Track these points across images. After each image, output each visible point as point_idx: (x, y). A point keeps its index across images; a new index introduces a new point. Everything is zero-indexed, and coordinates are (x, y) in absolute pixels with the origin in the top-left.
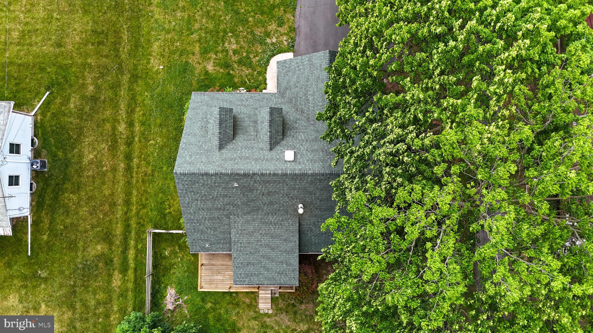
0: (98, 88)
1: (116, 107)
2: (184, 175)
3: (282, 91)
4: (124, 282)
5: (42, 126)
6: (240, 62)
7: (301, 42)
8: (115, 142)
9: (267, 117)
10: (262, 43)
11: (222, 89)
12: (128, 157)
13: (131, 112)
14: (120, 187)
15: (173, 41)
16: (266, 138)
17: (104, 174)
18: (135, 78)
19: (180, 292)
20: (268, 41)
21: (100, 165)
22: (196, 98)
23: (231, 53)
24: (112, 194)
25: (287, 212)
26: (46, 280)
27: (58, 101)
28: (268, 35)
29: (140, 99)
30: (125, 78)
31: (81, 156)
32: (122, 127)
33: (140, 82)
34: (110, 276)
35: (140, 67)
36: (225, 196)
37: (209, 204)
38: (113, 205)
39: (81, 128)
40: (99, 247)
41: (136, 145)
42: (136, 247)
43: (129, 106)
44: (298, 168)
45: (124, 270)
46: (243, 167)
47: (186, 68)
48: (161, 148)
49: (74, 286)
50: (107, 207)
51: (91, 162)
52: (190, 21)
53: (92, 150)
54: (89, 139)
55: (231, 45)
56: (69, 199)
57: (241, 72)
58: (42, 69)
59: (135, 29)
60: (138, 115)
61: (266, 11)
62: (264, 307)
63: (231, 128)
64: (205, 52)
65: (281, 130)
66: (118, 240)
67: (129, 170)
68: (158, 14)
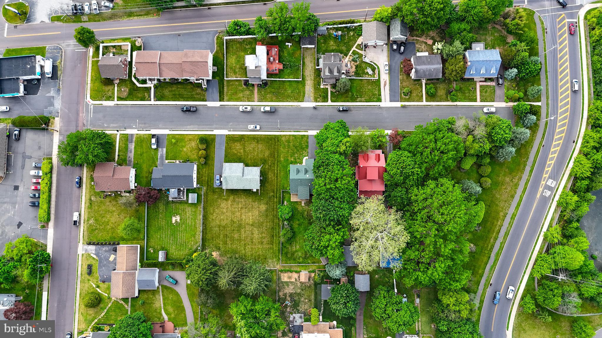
0: (271, 164)
1: (275, 167)
2: (291, 179)
3: (306, 164)
4: (277, 200)
5: (262, 171)
7: (309, 155)
8: (274, 174)
9: (304, 169)
10: (302, 155)
11: (295, 164)
12: (277, 177)
13: (277, 168)
15: (285, 155)
16: (304, 173)
17: (273, 180)
18: (278, 162)
19: (287, 202)
21: (272, 178)
22: (291, 165)
23: (296, 157)
24: (274, 184)
25: (307, 186)
26: (262, 200)
27: (264, 166)
28: (303, 153)
29: (279, 166)
30: (276, 162)
31: (268, 177)
32: (276, 171)
34: (274, 199)
35: (279, 160)
36: (297, 183)
37: (295, 184)
39: (268, 171)
40: (272, 194)
41: (278, 174)
42: (279, 194)
44: (309, 178)
45: (277, 198)
46: (300, 178)
47: (288, 160)
48: (283, 175)
49: (268, 201)
50: (273, 186)
51: (270, 178)
52: (288, 151)
53: (270, 175)
54: (270, 173)
55: (296, 155)
56: (267, 185)
57: (298, 160)
58: (261, 160)
59: (278, 152)
60: (278, 169)
61: (303, 149)
62: (303, 205)
63: (298, 171)
64: (291, 157)
65: (306, 171)
66: (275, 192)
67: (277, 179)
68: (282, 149)
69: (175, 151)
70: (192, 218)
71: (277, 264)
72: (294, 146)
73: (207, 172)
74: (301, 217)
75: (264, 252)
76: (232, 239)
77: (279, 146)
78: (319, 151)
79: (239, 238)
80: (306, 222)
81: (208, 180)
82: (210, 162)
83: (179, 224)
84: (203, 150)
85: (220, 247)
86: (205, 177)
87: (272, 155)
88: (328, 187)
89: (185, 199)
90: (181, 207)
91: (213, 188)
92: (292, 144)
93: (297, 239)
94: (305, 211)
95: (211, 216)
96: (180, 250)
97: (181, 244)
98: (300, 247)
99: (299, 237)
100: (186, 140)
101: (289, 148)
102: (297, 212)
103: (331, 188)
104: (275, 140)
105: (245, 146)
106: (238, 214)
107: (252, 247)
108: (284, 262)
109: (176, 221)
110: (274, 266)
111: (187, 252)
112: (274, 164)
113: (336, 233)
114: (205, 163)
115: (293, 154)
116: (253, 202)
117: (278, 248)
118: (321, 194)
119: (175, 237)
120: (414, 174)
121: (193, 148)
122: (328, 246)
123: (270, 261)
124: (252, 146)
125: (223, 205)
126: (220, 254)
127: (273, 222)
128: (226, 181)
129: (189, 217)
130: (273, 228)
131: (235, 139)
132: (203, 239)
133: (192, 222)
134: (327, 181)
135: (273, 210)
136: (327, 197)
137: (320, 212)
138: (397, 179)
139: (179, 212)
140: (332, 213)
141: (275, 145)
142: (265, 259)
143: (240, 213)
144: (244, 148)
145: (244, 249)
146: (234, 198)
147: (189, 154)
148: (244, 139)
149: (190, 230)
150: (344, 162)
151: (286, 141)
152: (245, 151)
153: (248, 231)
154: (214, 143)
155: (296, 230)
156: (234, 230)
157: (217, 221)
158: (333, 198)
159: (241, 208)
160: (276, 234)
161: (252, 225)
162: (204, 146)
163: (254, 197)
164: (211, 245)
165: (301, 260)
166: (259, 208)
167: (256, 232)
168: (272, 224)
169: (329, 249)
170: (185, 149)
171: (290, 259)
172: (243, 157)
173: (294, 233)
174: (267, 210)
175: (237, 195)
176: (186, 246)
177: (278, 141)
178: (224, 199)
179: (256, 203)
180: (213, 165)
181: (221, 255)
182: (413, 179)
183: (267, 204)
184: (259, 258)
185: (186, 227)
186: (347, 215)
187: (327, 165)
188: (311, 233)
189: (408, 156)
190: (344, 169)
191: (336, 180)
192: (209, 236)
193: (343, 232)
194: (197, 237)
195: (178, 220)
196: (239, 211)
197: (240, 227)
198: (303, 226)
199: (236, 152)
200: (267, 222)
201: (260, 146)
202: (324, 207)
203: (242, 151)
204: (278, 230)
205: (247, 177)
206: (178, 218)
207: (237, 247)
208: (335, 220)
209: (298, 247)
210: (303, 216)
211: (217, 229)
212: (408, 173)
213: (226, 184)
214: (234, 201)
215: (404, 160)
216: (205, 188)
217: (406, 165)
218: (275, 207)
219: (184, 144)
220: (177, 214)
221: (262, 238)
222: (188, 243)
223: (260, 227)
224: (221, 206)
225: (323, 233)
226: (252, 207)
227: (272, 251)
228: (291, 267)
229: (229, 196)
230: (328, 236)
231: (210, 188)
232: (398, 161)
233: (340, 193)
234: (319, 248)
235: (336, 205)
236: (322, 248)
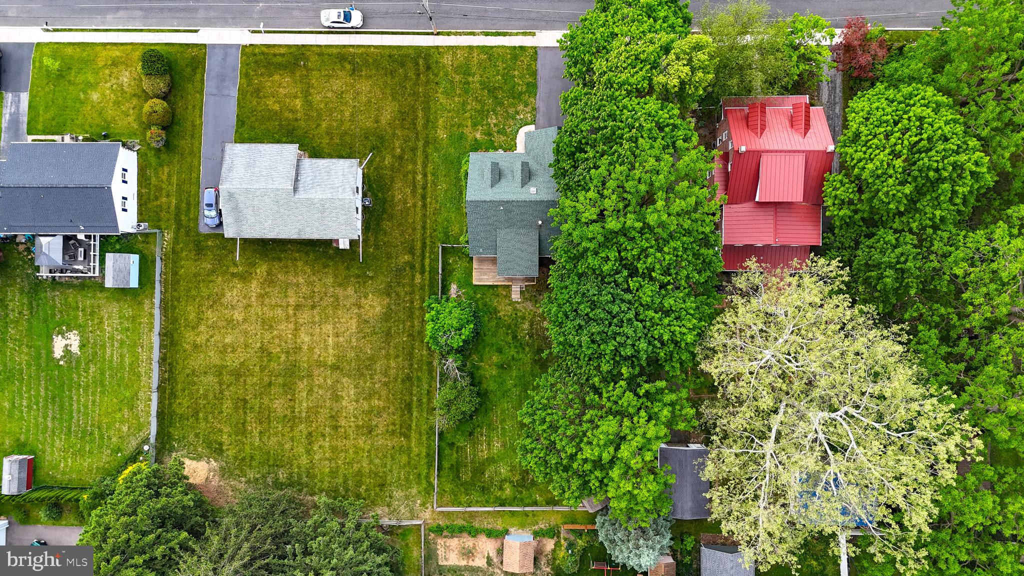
0: (403, 150)
1: (415, 164)
2: (472, 202)
3: (528, 151)
4: (423, 280)
5: (368, 177)
6: (498, 132)
7: (540, 118)
8: (415, 186)
9: (520, 168)
10: (514, 119)
11: (487, 150)
12: (424, 197)
13: (425, 166)
14: (418, 218)
15: (452, 118)
16: (520, 180)
17: (409, 209)
18: (427, 143)
19: (459, 287)
20: (518, 117)
21: (405, 203)
22: (473, 156)
23: (492, 126)
24: (414, 222)
25: (531, 227)
26: (371, 278)
27: (378, 159)
28: (517, 113)
29: (430, 158)
30: (421, 144)
31: (393, 197)
32: (419, 177)
33: (431, 146)
34: (413, 276)
35: (430, 136)
36: (494, 216)
37: (485, 221)
38: (414, 229)
39: (393, 178)
40: (406, 257)
41: (429, 189)
42: (430, 257)
43: (424, 162)
44: (538, 198)
45: (423, 272)
46: (506, 197)
47: (462, 137)
48: (446, 191)
49: (391, 282)
50: (410, 231)
51: (400, 200)
52: (464, 104)
53: (400, 193)
54: (398, 185)
55: (493, 120)
56: (386, 225)
57: (499, 139)
58: (366, 138)
59: (427, 110)
60: (430, 169)
61: (516, 96)
62: (516, 296)
63: (498, 175)
64: (475, 125)
65: (528, 176)
66: (418, 252)
67: (424, 206)
68: (442, 99)
69: (61, 101)
70: (122, 342)
71: (423, 504)
72: (484, 85)
73: (174, 180)
74: (509, 338)
75: (377, 461)
76: (265, 417)
77: (433, 86)
78: (578, 90)
79: (288, 413)
80: (527, 357)
81: (178, 208)
82: (184, 143)
83: (78, 361)
84: (158, 97)
85: (221, 444)
86: (168, 196)
87: (405, 117)
88: (612, 224)
89: (97, 274)
90: (85, 301)
91: (198, 234)
92: (477, 78)
93: (496, 415)
94: (524, 318)
95: (189, 336)
96: (80, 453)
97: (84, 432)
98: (504, 445)
99: (503, 412)
100: (101, 64)
101: (466, 92)
102: (493, 323)
103: (623, 231)
104: (417, 64)
105: (309, 86)
106: (285, 328)
107: (334, 443)
108: (447, 498)
109: (67, 350)
110: (411, 511)
111: (104, 459)
112: (414, 150)
113: (643, 413)
114: (168, 145)
115: (483, 113)
116: (340, 285)
117: (429, 447)
118: (583, 255)
119: (62, 408)
120: (960, 176)
121: (123, 92)
122: (612, 462)
123: (398, 494)
124: (337, 84)
125: (233, 294)
126: (222, 469)
127: (410, 356)
128: (236, 209)
129: (112, 338)
130: (409, 378)
131: (275, 60)
132: (160, 415)
133: (122, 356)
134: (607, 203)
135: (411, 316)
136: (605, 268)
137: (580, 327)
138: (887, 194)
139: (76, 318)
140: (630, 332)
141: (416, 84)
142: (382, 486)
143: (291, 326)
144: (307, 94)
145: (308, 452)
146: (269, 273)
147: (110, 113)
148: (307, 59)
149: (115, 382)
150: (675, 126)
151: (457, 69)
152: (308, 103)
153: (320, 386)
154: (198, 76)
155: (491, 385)
156: (270, 384)
157: (211, 354)
158: (634, 272)
159: (298, 307)
160: (419, 400)
161: (335, 368)
162: (161, 85)
163: (341, 267)
164: (192, 436)
165: (508, 491)
166: (360, 307)
167: (349, 390)
168: (406, 363)
169: (615, 473)
170: (95, 96)
171: (467, 488)
172: (302, 123)
173: (483, 395)
174: (387, 317)
175: (280, 260)
176: (102, 437)
177: (428, 68)
178: (234, 275)
179: (350, 291)
180: (195, 153)
181: (225, 473)
182: (954, 193)
183: (389, 295)
184: (359, 484)
185: (102, 373)
186: (690, 338)
187: (610, 140)
188: (545, 408)
189: (939, 105)
190: (677, 154)
191: (648, 200)
192: (182, 405)
193: (672, 404)
194: (141, 406)
195: (75, 349)
196: (288, 317)
197: (292, 372)
198: (514, 373)
199: (277, 107)
200: (387, 357)
201: (364, 86)
202: (594, 305)
203: (298, 103)
204: (426, 386)
205: (311, 192)
206: (74, 341)
207: (281, 445)
208: (639, 359)
209: (497, 445)
210: (515, 337)
211: (211, 379)
212: (937, 170)
213: (238, 220)
214: (270, 280)
215: (921, 119)
216: (168, 236)
217: (929, 139)
218: (417, 304)
219: (91, 79)
220: (68, 325)
221: (370, 412)
222: (108, 428)
223: (362, 375)
224: (224, 301)
225: (592, 407)
226: (336, 304)
227: (404, 459)
228: (473, 515)
229: (253, 265)
230: (609, 426)
231: (187, 234)
232: (896, 123)
233: (660, 250)
234: (575, 466)
235: (646, 299)
236: (588, 467)
